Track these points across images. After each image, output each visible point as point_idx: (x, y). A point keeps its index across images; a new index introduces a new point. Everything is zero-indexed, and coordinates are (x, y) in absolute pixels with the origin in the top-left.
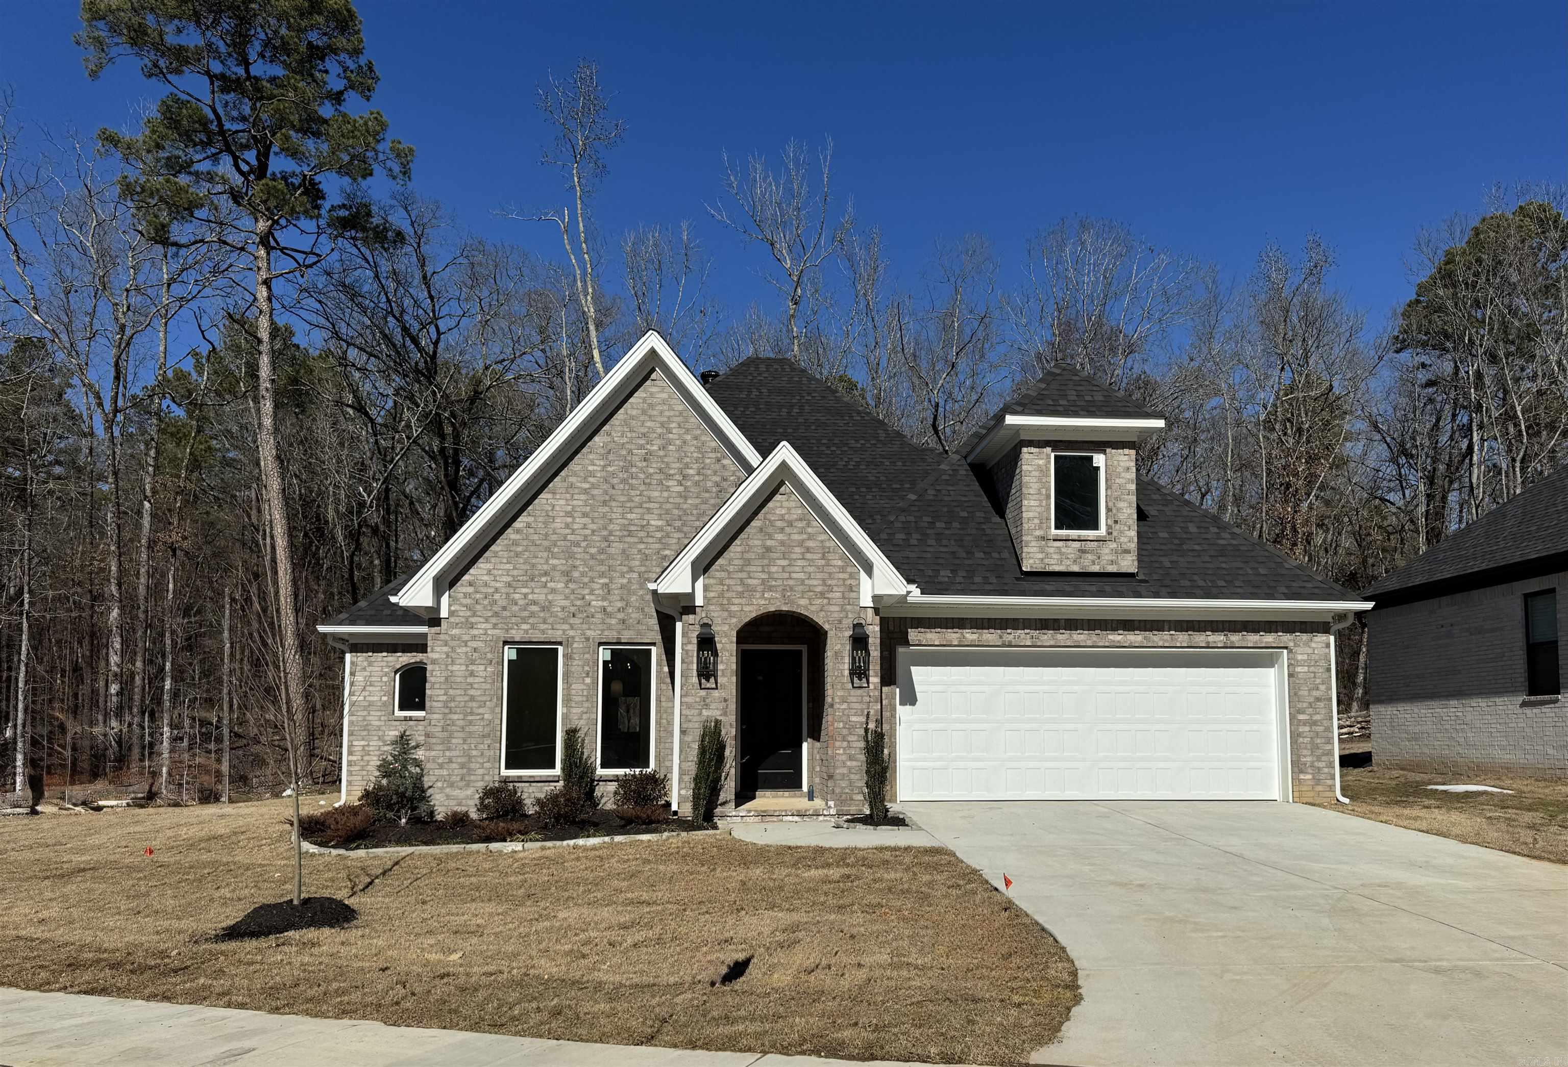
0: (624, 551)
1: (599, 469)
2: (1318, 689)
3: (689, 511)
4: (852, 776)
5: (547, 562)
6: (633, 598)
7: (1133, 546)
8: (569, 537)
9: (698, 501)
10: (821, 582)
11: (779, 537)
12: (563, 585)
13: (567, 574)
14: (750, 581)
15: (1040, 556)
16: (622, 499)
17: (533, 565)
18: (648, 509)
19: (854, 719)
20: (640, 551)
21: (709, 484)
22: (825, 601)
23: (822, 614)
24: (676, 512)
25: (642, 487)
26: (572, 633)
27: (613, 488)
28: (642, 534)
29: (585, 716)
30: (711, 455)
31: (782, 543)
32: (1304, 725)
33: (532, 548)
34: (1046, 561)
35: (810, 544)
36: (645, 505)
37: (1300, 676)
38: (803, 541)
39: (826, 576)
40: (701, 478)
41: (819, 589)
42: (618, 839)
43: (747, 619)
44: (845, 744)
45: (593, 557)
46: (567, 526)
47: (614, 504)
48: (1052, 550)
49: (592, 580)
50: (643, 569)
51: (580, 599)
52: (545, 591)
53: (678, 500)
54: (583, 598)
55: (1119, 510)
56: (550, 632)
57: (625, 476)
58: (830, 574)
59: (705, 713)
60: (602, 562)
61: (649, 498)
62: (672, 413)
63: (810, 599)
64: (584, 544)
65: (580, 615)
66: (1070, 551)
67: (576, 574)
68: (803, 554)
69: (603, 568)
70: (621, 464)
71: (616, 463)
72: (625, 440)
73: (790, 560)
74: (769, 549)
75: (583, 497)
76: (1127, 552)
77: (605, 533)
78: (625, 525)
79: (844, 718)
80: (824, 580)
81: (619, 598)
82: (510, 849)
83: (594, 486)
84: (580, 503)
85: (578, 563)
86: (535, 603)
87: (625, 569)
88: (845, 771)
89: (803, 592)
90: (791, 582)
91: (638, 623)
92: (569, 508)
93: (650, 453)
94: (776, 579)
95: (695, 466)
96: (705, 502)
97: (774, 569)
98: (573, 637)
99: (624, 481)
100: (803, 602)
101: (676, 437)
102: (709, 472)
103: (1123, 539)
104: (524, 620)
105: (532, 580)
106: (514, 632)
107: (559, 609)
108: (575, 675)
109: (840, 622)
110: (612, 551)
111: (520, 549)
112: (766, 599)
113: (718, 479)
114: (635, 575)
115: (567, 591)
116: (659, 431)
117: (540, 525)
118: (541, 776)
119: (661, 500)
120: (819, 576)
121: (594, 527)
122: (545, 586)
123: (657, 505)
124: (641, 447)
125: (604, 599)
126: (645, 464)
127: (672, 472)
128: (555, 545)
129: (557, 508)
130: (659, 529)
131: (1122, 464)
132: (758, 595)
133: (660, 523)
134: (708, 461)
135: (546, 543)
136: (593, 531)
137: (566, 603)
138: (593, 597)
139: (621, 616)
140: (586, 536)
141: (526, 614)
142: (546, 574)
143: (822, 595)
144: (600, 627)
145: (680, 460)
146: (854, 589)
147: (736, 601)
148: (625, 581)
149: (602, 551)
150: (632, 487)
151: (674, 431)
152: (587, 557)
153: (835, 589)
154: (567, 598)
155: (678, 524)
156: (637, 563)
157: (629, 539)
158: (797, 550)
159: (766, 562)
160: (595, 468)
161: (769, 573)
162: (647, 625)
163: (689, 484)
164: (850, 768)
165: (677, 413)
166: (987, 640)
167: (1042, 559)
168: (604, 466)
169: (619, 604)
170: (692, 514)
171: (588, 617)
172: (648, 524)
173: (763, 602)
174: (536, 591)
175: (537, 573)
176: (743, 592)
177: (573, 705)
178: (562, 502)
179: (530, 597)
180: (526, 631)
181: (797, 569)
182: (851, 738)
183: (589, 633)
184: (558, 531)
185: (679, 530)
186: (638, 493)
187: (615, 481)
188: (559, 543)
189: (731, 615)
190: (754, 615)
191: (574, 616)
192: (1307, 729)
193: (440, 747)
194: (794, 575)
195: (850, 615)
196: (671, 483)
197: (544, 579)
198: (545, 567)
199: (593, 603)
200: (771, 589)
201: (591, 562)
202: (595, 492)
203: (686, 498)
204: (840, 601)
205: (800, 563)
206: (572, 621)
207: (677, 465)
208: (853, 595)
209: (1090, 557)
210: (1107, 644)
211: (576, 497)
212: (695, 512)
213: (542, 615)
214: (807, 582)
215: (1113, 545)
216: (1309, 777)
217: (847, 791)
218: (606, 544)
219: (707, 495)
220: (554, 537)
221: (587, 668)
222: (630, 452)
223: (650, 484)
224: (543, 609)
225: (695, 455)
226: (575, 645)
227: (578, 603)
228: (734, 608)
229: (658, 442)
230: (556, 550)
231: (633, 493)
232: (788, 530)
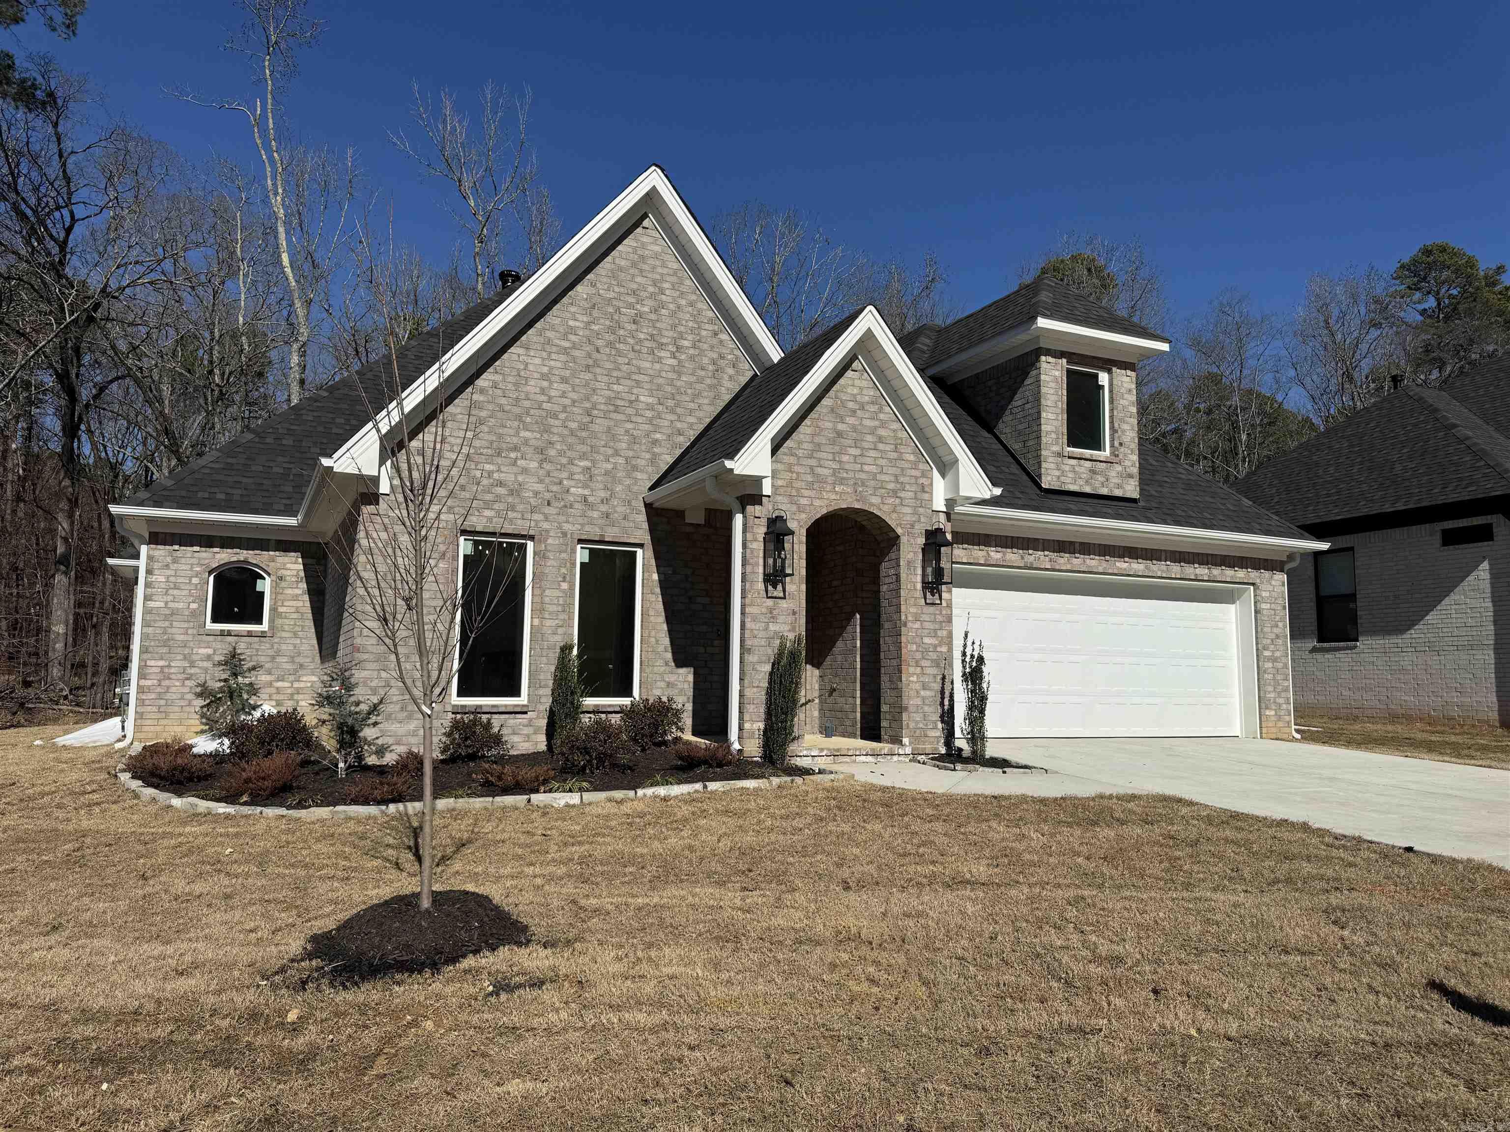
0: (609, 429)
1: (581, 325)
2: (1277, 626)
3: (682, 390)
4: (926, 708)
5: (517, 434)
6: (619, 488)
7: (1135, 470)
8: (545, 405)
9: (693, 379)
10: (892, 479)
11: (850, 420)
12: (535, 464)
13: (541, 451)
14: (819, 470)
15: (1057, 473)
16: (608, 365)
17: (500, 436)
18: (637, 382)
19: (927, 640)
20: (627, 431)
21: (705, 360)
22: (898, 501)
23: (894, 516)
24: (669, 389)
25: (631, 355)
26: (546, 525)
27: (598, 351)
28: (630, 411)
29: (560, 631)
30: (707, 326)
31: (854, 429)
32: (1268, 660)
33: (499, 415)
34: (1062, 479)
35: (882, 432)
36: (634, 377)
37: (1265, 612)
38: (875, 428)
39: (898, 471)
40: (697, 352)
41: (891, 486)
42: (713, 786)
43: (819, 516)
44: (918, 670)
45: (572, 433)
46: (543, 391)
47: (598, 370)
48: (1067, 468)
49: (571, 462)
50: (631, 454)
51: (556, 484)
52: (515, 469)
53: (671, 375)
54: (560, 483)
55: (1124, 431)
56: (519, 522)
57: (612, 338)
58: (902, 469)
59: (772, 627)
60: (583, 441)
61: (639, 368)
62: (665, 271)
63: (882, 497)
64: (562, 416)
65: (557, 504)
66: (1082, 470)
67: (552, 452)
68: (875, 443)
69: (585, 448)
70: (608, 323)
71: (602, 321)
72: (611, 295)
73: (863, 449)
74: (840, 434)
75: (563, 358)
76: (1130, 476)
77: (588, 405)
78: (610, 398)
79: (918, 640)
80: (896, 476)
81: (601, 486)
82: (562, 803)
83: (574, 346)
84: (559, 365)
85: (555, 438)
86: (501, 484)
87: (610, 452)
88: (919, 701)
89: (875, 488)
90: (863, 476)
91: (624, 519)
92: (545, 370)
93: (640, 315)
94: (847, 471)
95: (690, 337)
96: (700, 380)
97: (845, 458)
98: (547, 531)
99: (610, 344)
100: (875, 500)
101: (669, 299)
102: (705, 346)
103: (1127, 463)
104: (488, 505)
105: (499, 455)
106: (474, 519)
107: (531, 495)
108: (549, 578)
109: (912, 526)
110: (595, 427)
111: (484, 414)
112: (837, 493)
113: (715, 356)
114: (621, 461)
115: (542, 472)
116: (651, 289)
117: (510, 386)
118: (506, 706)
119: (651, 372)
120: (892, 471)
121: (574, 396)
122: (514, 463)
123: (647, 378)
124: (631, 306)
125: (585, 486)
126: (634, 327)
127: (664, 340)
128: (528, 414)
129: (531, 367)
130: (651, 407)
131: (1125, 385)
132: (829, 488)
133: (650, 400)
134: (704, 333)
135: (517, 410)
136: (574, 401)
137: (539, 487)
138: (572, 483)
139: (604, 508)
140: (565, 407)
141: (488, 497)
142: (515, 449)
143: (894, 493)
144: (580, 520)
145: (674, 327)
146: (926, 489)
147: (806, 493)
148: (609, 466)
149: (583, 427)
150: (620, 353)
151: (667, 292)
152: (566, 432)
153: (908, 487)
154: (541, 481)
155: (670, 403)
156: (624, 445)
157: (614, 416)
158: (869, 438)
159: (837, 448)
160: (577, 324)
161: (840, 462)
162: (634, 521)
163: (683, 357)
164: (924, 698)
165: (671, 272)
166: (1010, 561)
167: (1059, 477)
168: (589, 323)
169: (603, 494)
170: (686, 394)
171: (566, 506)
172: (637, 400)
173: (834, 497)
174: (503, 469)
175: (504, 446)
176: (812, 483)
177: (547, 616)
178: (537, 361)
179: (496, 476)
180: (490, 519)
181: (869, 461)
182: (924, 663)
183: (567, 527)
184: (531, 396)
185: (672, 412)
186: (627, 361)
187: (600, 343)
188: (532, 412)
189: (801, 509)
190: (824, 511)
191: (549, 504)
192: (1270, 665)
193: (374, 666)
194: (866, 468)
195: (923, 520)
196: (662, 354)
197: (513, 455)
198: (515, 440)
199: (572, 490)
200: (842, 481)
201: (570, 440)
202: (577, 353)
203: (680, 374)
204: (912, 502)
205: (872, 453)
206: (547, 510)
207: (671, 334)
208: (926, 496)
209: (1101, 479)
210: (1116, 571)
211: (554, 356)
212: (689, 391)
213: (510, 500)
214: (879, 477)
215: (1119, 468)
216: (1273, 713)
217: (921, 725)
218: (588, 419)
219: (703, 373)
220: (527, 404)
221: (563, 570)
222: (618, 310)
223: (640, 352)
224: (511, 492)
225: (691, 324)
226: (550, 541)
227: (555, 488)
228: (804, 501)
229: (650, 303)
230: (528, 420)
231: (621, 360)
232: (859, 413)
